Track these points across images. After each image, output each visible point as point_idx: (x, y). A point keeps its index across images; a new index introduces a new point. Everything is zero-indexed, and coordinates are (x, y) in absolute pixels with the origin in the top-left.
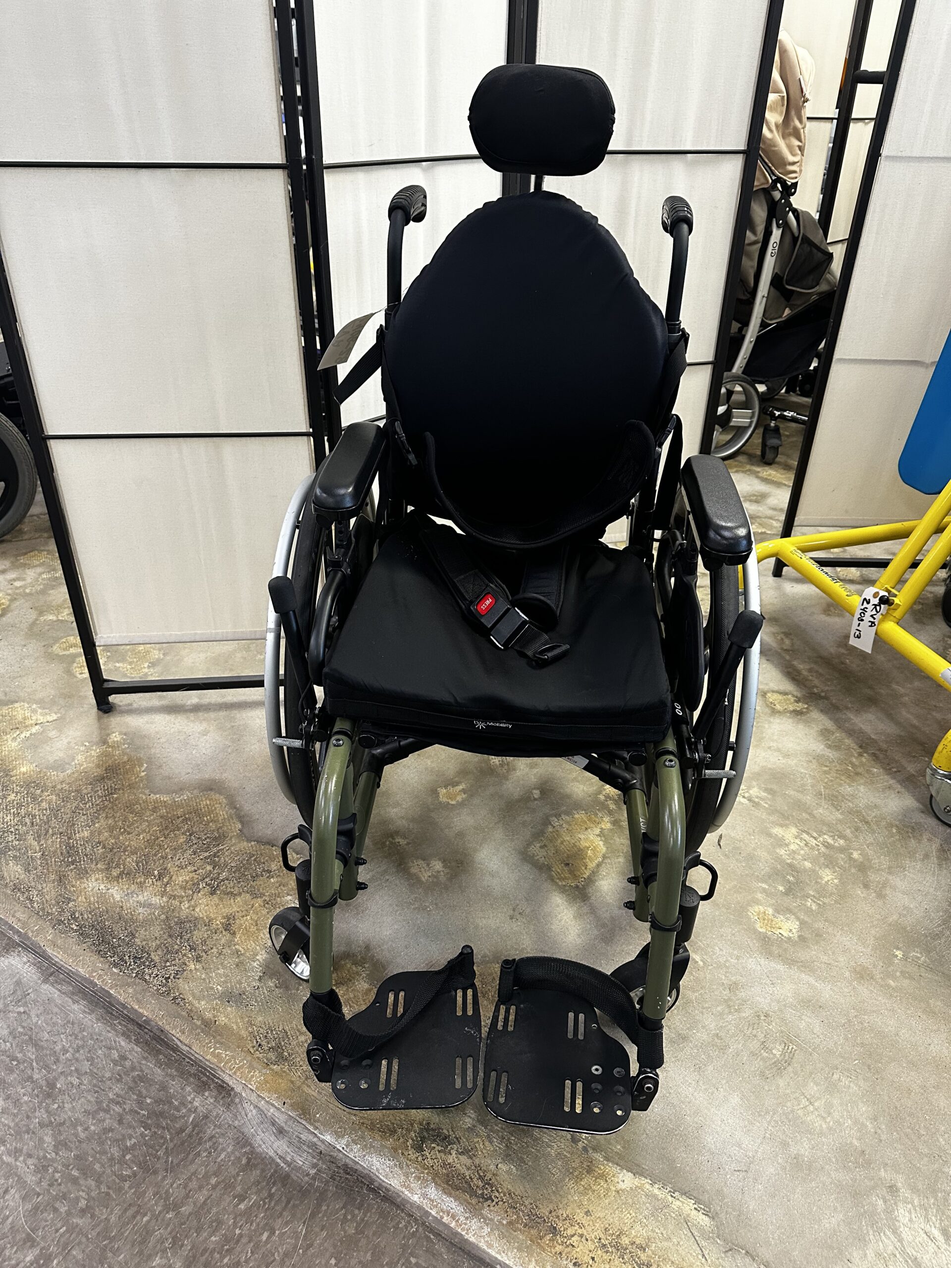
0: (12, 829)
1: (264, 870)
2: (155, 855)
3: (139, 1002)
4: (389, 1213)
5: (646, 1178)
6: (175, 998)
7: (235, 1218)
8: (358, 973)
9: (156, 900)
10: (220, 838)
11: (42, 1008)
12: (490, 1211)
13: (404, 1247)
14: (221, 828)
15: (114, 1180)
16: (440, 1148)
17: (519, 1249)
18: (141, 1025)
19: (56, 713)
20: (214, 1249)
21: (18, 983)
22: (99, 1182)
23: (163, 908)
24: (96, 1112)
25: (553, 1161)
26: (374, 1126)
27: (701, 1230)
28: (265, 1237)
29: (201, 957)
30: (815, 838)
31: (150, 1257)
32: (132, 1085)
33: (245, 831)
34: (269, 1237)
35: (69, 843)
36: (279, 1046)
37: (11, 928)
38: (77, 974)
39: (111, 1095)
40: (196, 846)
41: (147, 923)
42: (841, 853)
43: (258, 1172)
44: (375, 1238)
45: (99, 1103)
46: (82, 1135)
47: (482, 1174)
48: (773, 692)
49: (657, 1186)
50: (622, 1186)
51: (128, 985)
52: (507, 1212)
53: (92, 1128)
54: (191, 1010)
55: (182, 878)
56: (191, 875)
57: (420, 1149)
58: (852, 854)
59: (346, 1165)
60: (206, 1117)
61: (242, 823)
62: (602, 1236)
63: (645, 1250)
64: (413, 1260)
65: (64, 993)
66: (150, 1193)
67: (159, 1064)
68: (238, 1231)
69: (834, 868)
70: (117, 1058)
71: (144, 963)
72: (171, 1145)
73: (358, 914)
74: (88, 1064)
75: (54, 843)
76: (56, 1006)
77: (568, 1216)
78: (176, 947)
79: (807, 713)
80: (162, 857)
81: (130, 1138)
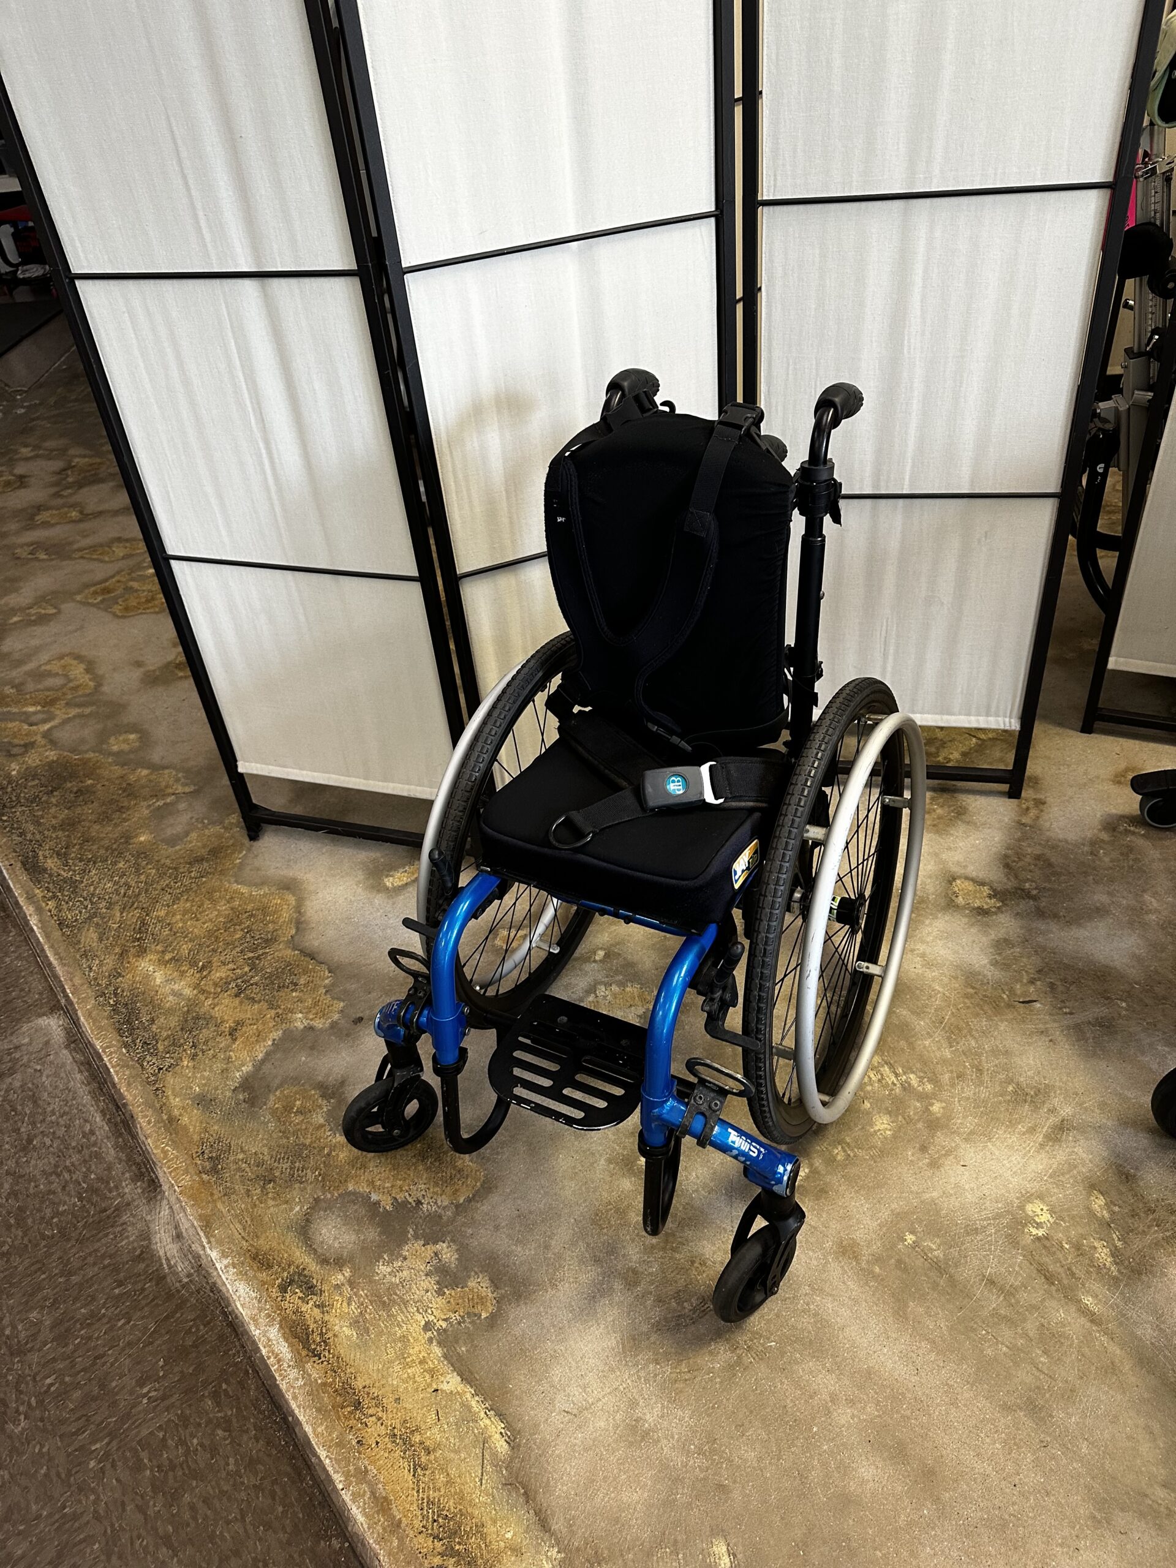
0: (107, 897)
1: (292, 983)
2: (208, 947)
3: (129, 1085)
4: (227, 1337)
5: (472, 1387)
6: (157, 1089)
7: (107, 1299)
8: (320, 1107)
9: (188, 992)
10: (268, 942)
11: (53, 1070)
12: (313, 1367)
13: (223, 1371)
14: (277, 930)
15: (36, 1237)
16: (301, 1295)
17: (319, 1410)
18: (119, 1107)
19: (195, 785)
20: (78, 1320)
21: (47, 1043)
22: (25, 1234)
23: (189, 1000)
24: (51, 1174)
25: (394, 1341)
26: (257, 1256)
27: (495, 1455)
28: (120, 1324)
29: (197, 1055)
30: (897, 1075)
31: (32, 1309)
32: (87, 1158)
33: (296, 939)
34: (124, 1324)
35: (144, 920)
36: (218, 1158)
37: (64, 991)
38: (93, 1046)
39: (68, 1163)
40: (246, 944)
41: (170, 1011)
42: (918, 1101)
43: (144, 1265)
44: (204, 1355)
45: (56, 1166)
46: (31, 1191)
47: (324, 1331)
48: (967, 878)
49: (477, 1398)
50: (445, 1387)
51: (128, 1067)
52: (326, 1373)
53: (42, 1187)
54: (164, 1104)
55: (219, 974)
56: (229, 973)
57: (283, 1289)
58: (932, 1105)
59: (215, 1284)
60: (128, 1204)
61: (298, 929)
62: (398, 1426)
63: (429, 1453)
64: (224, 1386)
65: (76, 1062)
66: (55, 1257)
67: (116, 1146)
68: (103, 1311)
69: (897, 1116)
70: (87, 1132)
71: (150, 1049)
72: (91, 1220)
73: (352, 1047)
74: (64, 1129)
75: (133, 916)
76: (65, 1071)
77: (378, 1396)
78: (182, 1041)
79: (996, 913)
80: (213, 950)
81: (65, 1203)
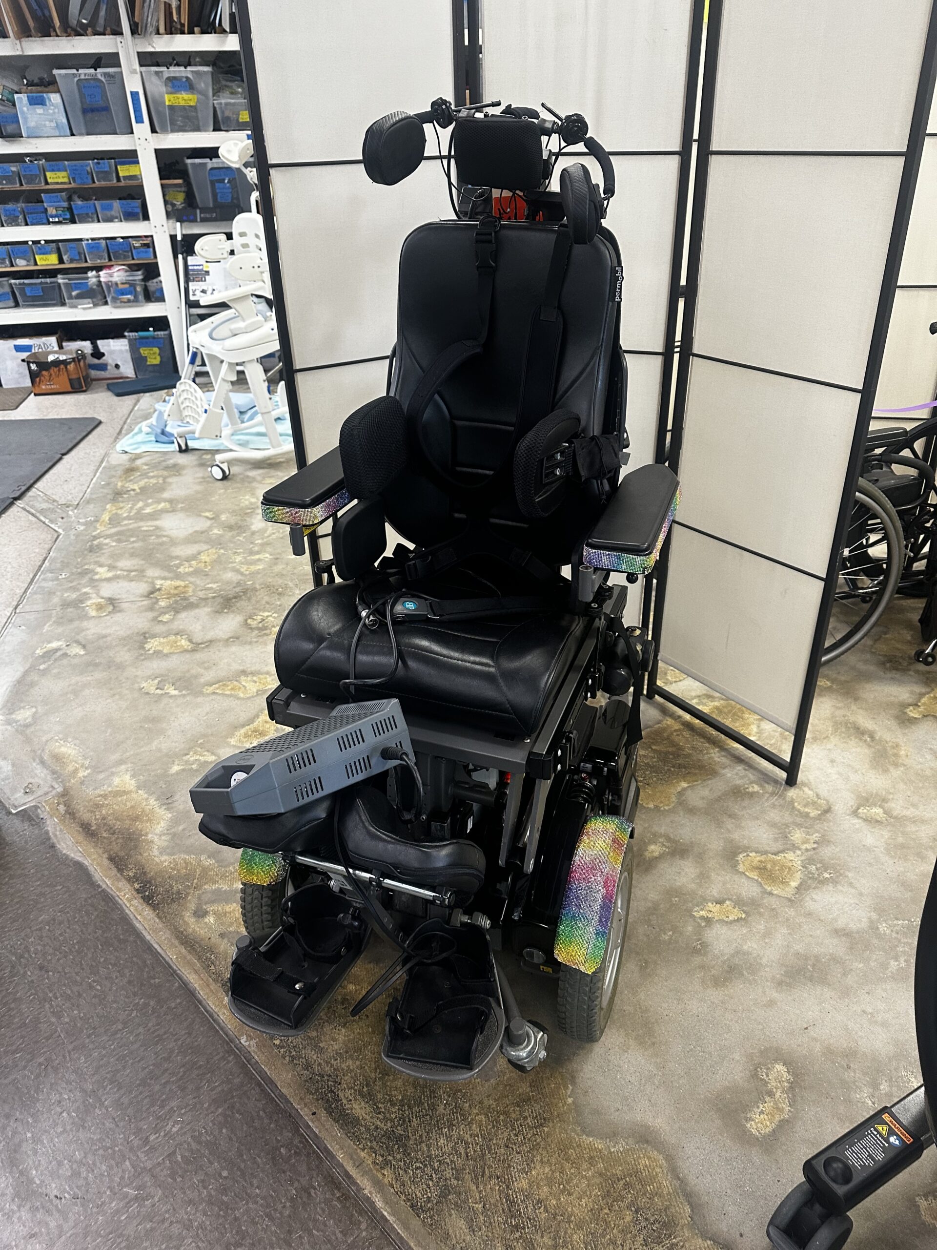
10: (670, 1225)
14: (668, 1207)
33: (697, 1220)
35: (508, 1195)
75: (492, 1190)
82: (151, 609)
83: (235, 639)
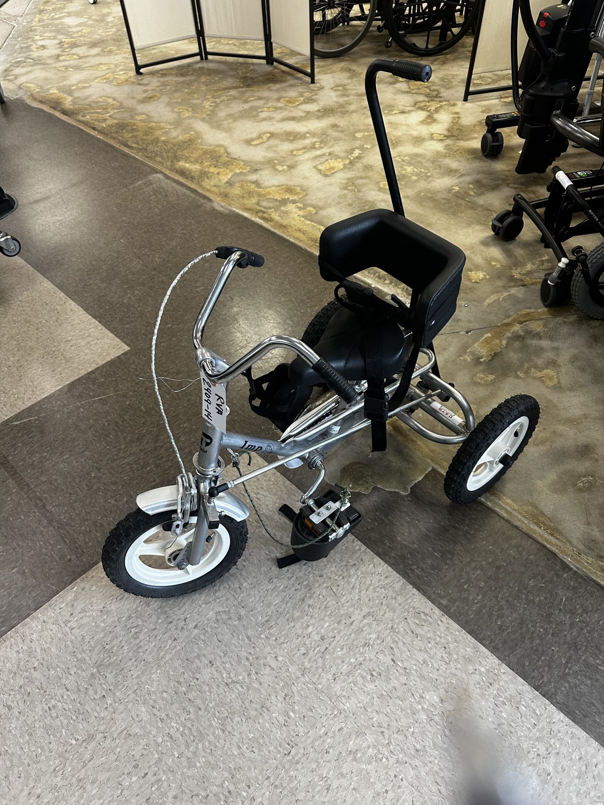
0: (159, 151)
1: (231, 164)
3: (191, 185)
6: (200, 185)
7: (208, 217)
9: (199, 167)
10: (219, 157)
11: (165, 183)
12: (270, 223)
13: (247, 225)
14: (221, 155)
15: (180, 210)
16: (262, 213)
17: (276, 228)
18: (190, 188)
20: (202, 220)
21: (159, 179)
22: (176, 209)
24: (177, 200)
25: (291, 218)
26: (247, 209)
29: (209, 178)
32: (186, 197)
33: (228, 156)
34: (215, 220)
35: (175, 155)
36: (226, 195)
37: (158, 169)
38: (175, 179)
39: (181, 198)
40: (212, 158)
41: (195, 171)
76: (168, 183)
77: (290, 225)
78: (203, 176)
80: (202, 159)
81: (185, 205)
82: (61, 48)
83: (98, 55)
